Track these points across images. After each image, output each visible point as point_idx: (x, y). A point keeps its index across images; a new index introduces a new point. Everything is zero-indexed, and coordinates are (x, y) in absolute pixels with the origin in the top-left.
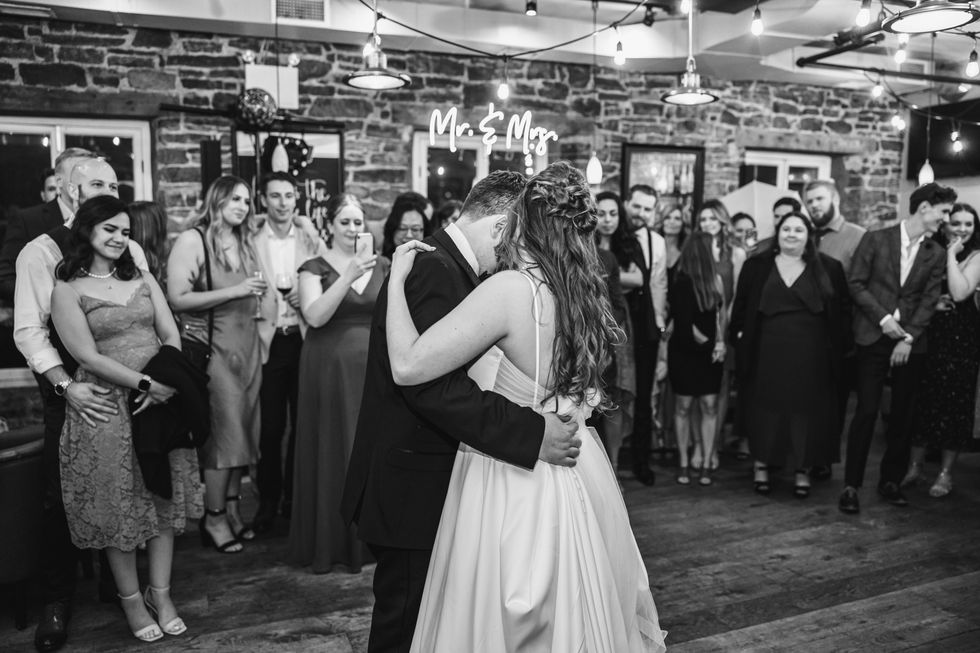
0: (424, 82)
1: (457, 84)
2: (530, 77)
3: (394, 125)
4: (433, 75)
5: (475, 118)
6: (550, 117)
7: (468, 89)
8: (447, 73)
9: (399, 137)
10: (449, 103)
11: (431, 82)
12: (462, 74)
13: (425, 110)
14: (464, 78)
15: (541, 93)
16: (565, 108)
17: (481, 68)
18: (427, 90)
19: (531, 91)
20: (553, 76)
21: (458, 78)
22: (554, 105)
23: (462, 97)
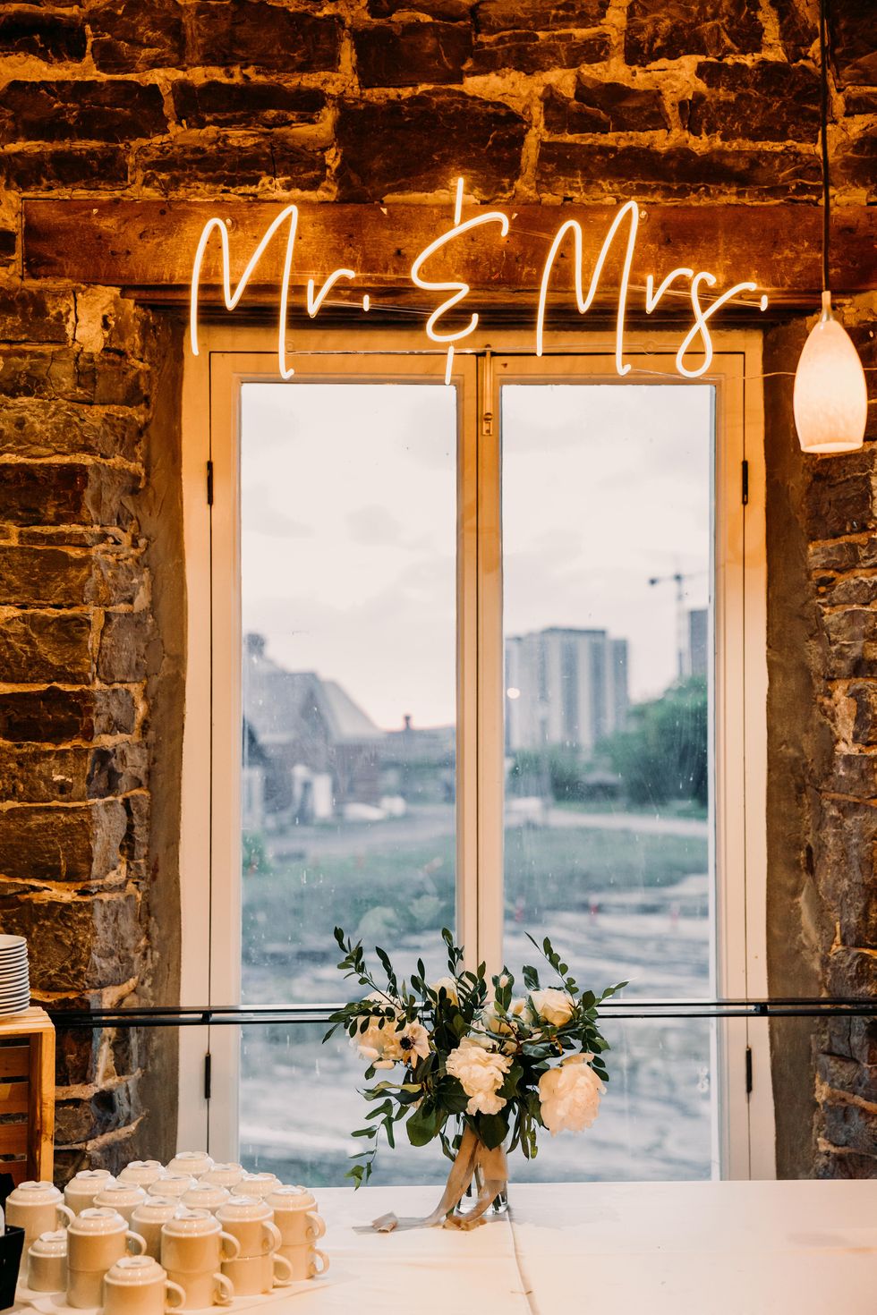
0: (169, 107)
1: (310, 103)
2: (636, 54)
3: (33, 285)
4: (198, 75)
5: (387, 239)
6: (737, 221)
7: (353, 123)
8: (266, 66)
9: (57, 334)
10: (272, 186)
11: (193, 103)
12: (331, 62)
13: (169, 217)
14: (342, 79)
15: (693, 114)
16: (820, 173)
17: (415, 28)
18: (179, 134)
19: (649, 110)
20: (751, 38)
21: (311, 81)
22: (756, 159)
23: (332, 158)
